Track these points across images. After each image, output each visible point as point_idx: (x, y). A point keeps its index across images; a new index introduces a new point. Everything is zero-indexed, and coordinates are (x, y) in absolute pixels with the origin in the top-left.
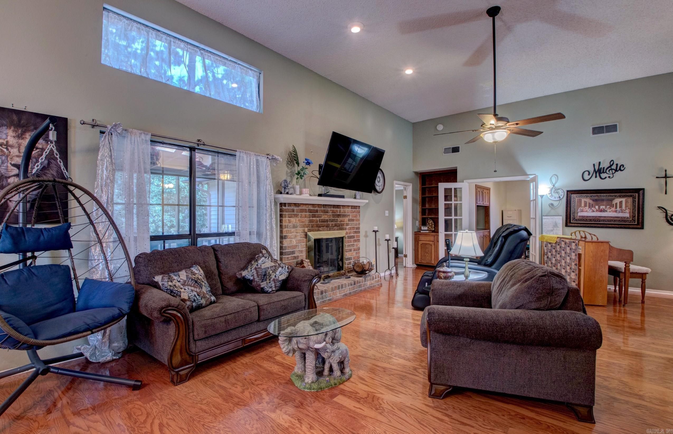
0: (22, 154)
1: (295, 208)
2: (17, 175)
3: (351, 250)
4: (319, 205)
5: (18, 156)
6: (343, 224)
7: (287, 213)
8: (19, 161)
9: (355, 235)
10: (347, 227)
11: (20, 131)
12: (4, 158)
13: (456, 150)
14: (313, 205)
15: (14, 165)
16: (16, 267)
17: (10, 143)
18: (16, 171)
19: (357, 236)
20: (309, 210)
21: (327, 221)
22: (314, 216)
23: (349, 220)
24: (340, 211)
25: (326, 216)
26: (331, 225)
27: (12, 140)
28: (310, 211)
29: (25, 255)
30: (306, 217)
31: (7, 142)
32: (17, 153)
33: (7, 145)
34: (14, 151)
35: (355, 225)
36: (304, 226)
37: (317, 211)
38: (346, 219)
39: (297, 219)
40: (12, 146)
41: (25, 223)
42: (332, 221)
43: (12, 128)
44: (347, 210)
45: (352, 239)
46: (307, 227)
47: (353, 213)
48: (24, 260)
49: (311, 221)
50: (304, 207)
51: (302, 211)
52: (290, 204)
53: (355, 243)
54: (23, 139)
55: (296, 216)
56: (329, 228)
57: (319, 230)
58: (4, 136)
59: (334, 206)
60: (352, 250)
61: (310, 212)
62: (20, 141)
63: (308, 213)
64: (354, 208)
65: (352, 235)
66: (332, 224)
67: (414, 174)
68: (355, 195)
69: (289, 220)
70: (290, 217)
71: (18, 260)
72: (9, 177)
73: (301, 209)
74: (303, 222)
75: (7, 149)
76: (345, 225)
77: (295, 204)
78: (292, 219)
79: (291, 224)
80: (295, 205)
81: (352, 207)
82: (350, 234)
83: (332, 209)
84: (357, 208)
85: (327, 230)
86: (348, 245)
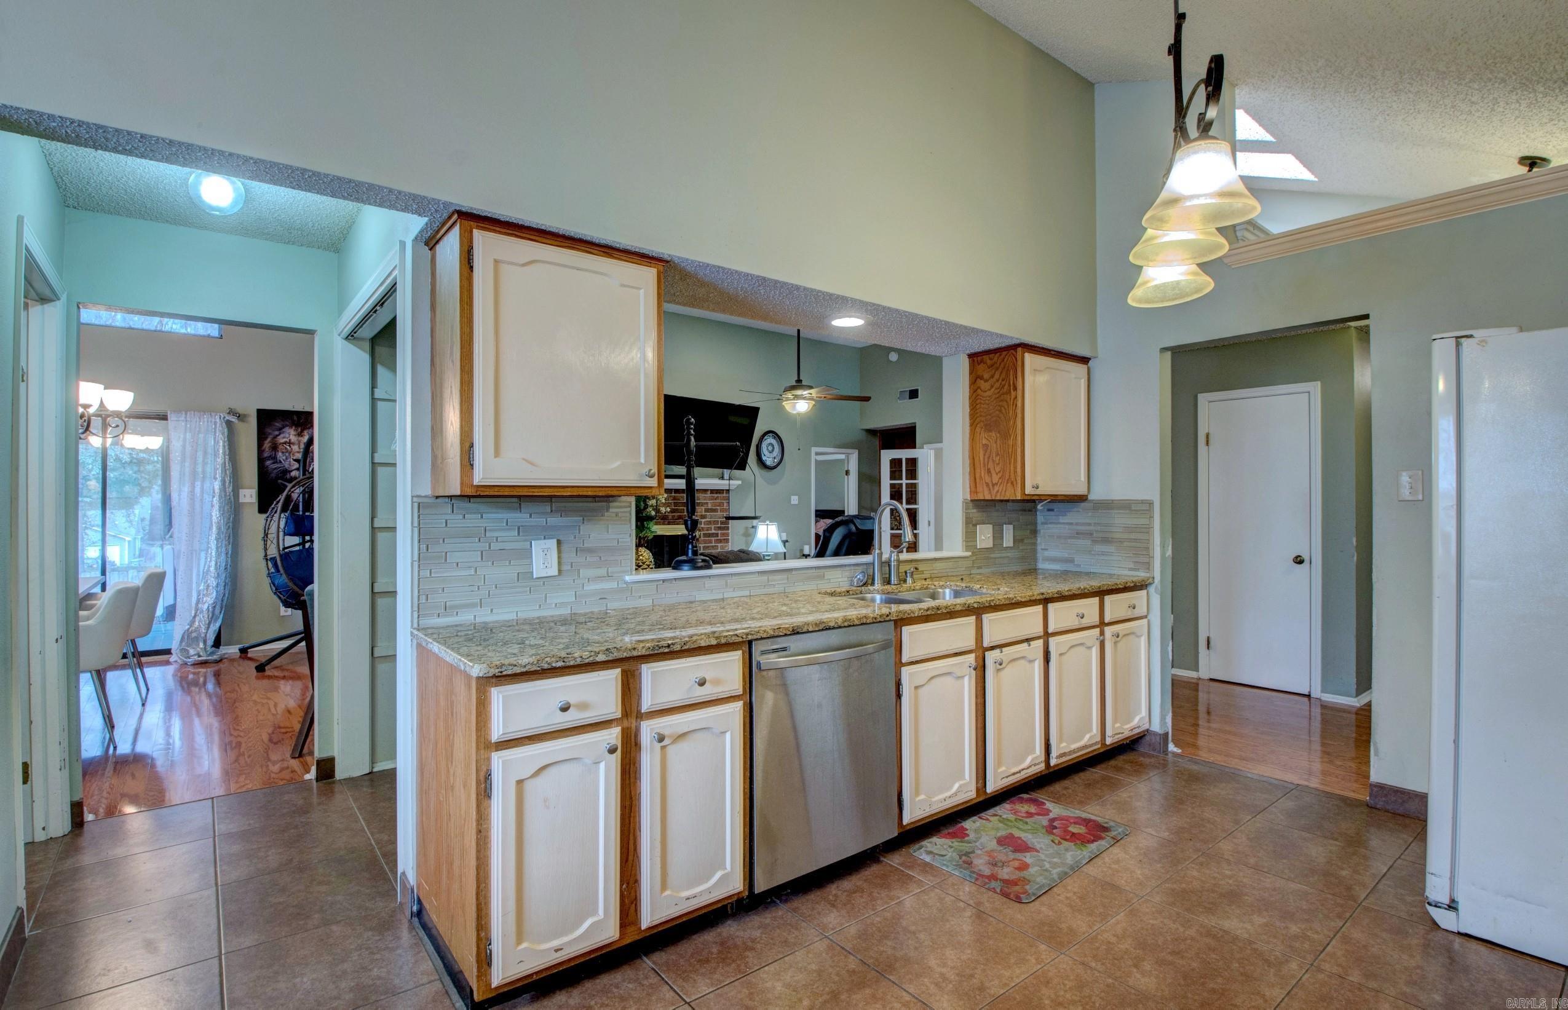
0: (302, 450)
2: (298, 469)
5: (298, 452)
8: (299, 456)
9: (720, 532)
10: (703, 520)
11: (299, 430)
12: (287, 454)
13: (914, 394)
15: (295, 460)
16: (297, 548)
17: (292, 441)
18: (296, 465)
19: (723, 534)
23: (707, 510)
26: (670, 517)
27: (293, 438)
29: (304, 539)
31: (290, 440)
32: (298, 450)
33: (290, 443)
34: (295, 448)
35: (720, 518)
38: (701, 509)
40: (293, 444)
41: (304, 511)
43: (294, 428)
45: (713, 538)
47: (716, 500)
48: (303, 543)
53: (719, 545)
54: (302, 436)
58: (287, 435)
62: (300, 438)
64: (716, 493)
65: (713, 531)
66: (673, 516)
67: (864, 433)
68: (723, 474)
71: (298, 542)
72: (292, 471)
75: (290, 446)
81: (712, 491)
82: (708, 530)
83: (673, 495)
84: (723, 493)
85: (664, 524)
86: (704, 547)
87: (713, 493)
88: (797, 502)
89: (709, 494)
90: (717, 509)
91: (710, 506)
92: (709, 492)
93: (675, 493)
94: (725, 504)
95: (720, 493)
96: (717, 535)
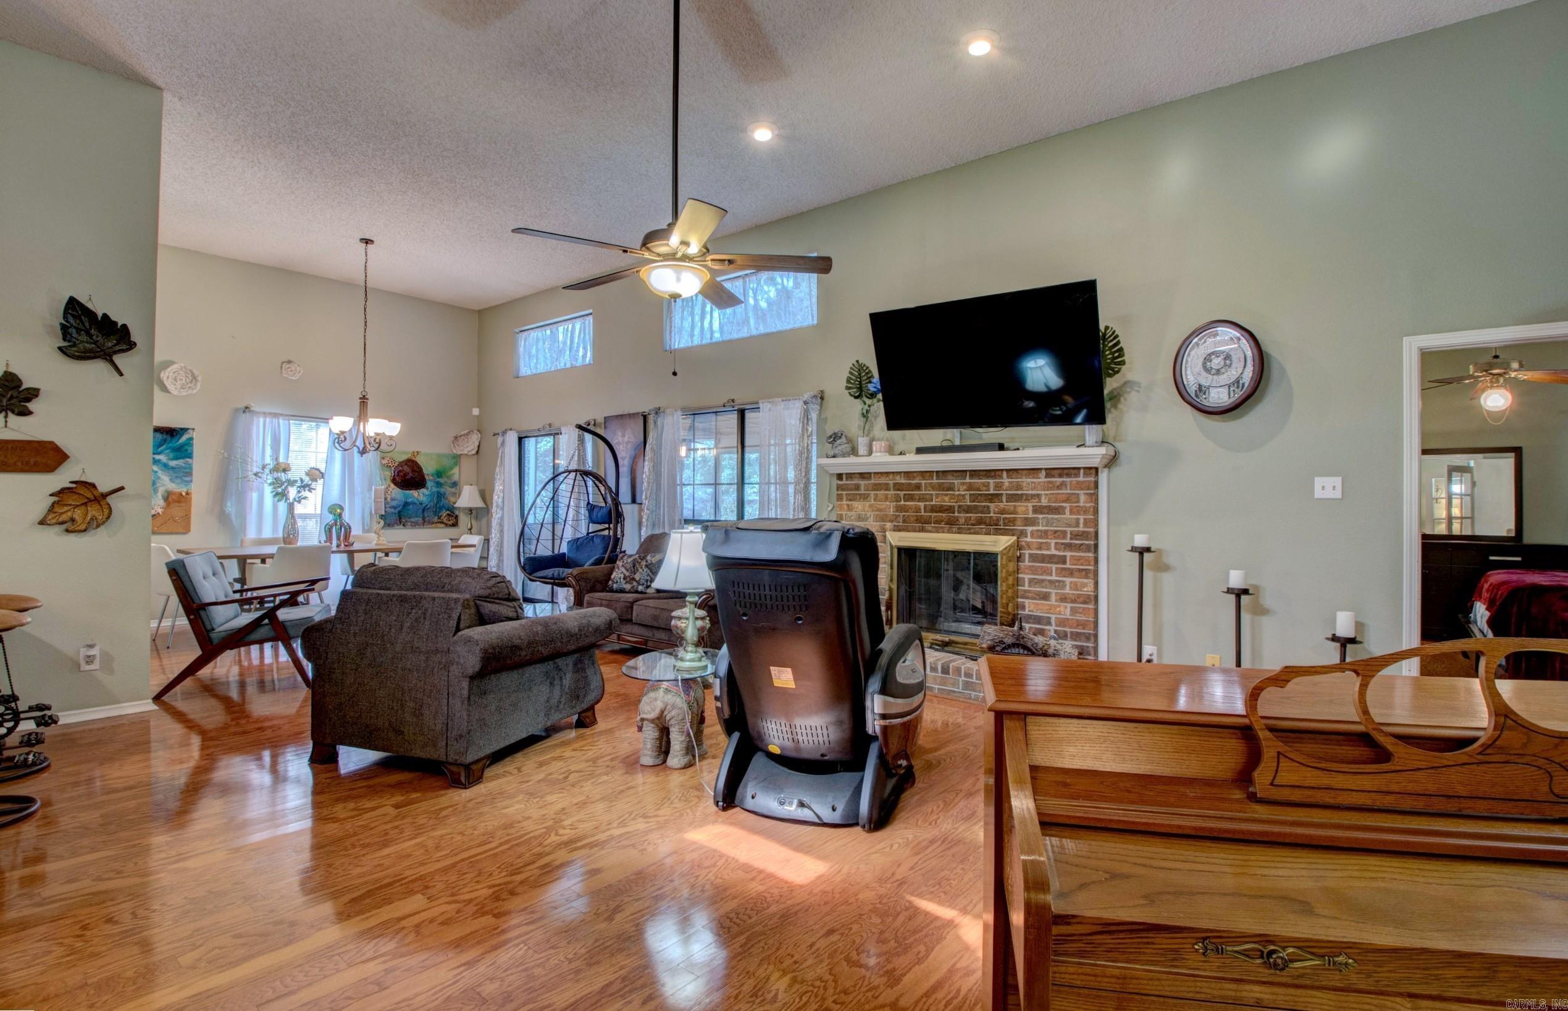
1: (862, 483)
3: (1045, 597)
4: (923, 474)
6: (1013, 521)
7: (844, 493)
9: (1068, 554)
10: (1030, 529)
14: (908, 474)
19: (1076, 558)
20: (895, 484)
21: (950, 509)
22: (910, 498)
23: (1037, 510)
24: (998, 486)
25: (947, 499)
26: (962, 521)
28: (898, 487)
30: (886, 498)
35: (1070, 526)
36: (883, 519)
37: (918, 487)
38: (1025, 509)
39: (867, 504)
42: (968, 510)
44: (1026, 481)
45: (1054, 567)
46: (891, 521)
47: (1058, 488)
49: (900, 509)
50: (883, 480)
51: (877, 487)
52: (850, 476)
53: (1068, 580)
55: (865, 497)
56: (952, 525)
57: (922, 530)
59: (975, 473)
60: (1053, 597)
61: (898, 490)
63: (892, 492)
64: (1060, 476)
65: (1053, 552)
66: (968, 520)
69: (848, 505)
70: (850, 500)
73: (875, 484)
74: (880, 510)
76: (1019, 522)
77: (861, 474)
78: (855, 504)
79: (853, 513)
80: (863, 476)
81: (1050, 472)
82: (1040, 548)
83: (968, 480)
84: (1077, 475)
85: (949, 532)
86: (1031, 581)
87: (1053, 476)
88: (1318, 494)
89: (1042, 478)
90: (1064, 508)
91: (1044, 502)
92: (1044, 473)
93: (971, 477)
94: (1082, 498)
95: (1068, 475)
96: (1063, 560)
